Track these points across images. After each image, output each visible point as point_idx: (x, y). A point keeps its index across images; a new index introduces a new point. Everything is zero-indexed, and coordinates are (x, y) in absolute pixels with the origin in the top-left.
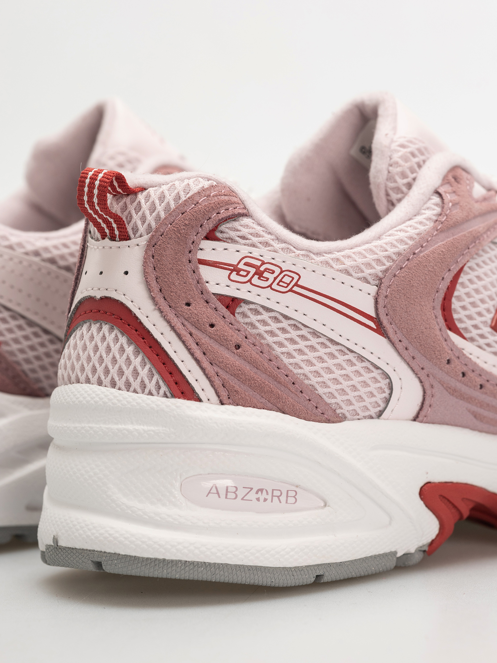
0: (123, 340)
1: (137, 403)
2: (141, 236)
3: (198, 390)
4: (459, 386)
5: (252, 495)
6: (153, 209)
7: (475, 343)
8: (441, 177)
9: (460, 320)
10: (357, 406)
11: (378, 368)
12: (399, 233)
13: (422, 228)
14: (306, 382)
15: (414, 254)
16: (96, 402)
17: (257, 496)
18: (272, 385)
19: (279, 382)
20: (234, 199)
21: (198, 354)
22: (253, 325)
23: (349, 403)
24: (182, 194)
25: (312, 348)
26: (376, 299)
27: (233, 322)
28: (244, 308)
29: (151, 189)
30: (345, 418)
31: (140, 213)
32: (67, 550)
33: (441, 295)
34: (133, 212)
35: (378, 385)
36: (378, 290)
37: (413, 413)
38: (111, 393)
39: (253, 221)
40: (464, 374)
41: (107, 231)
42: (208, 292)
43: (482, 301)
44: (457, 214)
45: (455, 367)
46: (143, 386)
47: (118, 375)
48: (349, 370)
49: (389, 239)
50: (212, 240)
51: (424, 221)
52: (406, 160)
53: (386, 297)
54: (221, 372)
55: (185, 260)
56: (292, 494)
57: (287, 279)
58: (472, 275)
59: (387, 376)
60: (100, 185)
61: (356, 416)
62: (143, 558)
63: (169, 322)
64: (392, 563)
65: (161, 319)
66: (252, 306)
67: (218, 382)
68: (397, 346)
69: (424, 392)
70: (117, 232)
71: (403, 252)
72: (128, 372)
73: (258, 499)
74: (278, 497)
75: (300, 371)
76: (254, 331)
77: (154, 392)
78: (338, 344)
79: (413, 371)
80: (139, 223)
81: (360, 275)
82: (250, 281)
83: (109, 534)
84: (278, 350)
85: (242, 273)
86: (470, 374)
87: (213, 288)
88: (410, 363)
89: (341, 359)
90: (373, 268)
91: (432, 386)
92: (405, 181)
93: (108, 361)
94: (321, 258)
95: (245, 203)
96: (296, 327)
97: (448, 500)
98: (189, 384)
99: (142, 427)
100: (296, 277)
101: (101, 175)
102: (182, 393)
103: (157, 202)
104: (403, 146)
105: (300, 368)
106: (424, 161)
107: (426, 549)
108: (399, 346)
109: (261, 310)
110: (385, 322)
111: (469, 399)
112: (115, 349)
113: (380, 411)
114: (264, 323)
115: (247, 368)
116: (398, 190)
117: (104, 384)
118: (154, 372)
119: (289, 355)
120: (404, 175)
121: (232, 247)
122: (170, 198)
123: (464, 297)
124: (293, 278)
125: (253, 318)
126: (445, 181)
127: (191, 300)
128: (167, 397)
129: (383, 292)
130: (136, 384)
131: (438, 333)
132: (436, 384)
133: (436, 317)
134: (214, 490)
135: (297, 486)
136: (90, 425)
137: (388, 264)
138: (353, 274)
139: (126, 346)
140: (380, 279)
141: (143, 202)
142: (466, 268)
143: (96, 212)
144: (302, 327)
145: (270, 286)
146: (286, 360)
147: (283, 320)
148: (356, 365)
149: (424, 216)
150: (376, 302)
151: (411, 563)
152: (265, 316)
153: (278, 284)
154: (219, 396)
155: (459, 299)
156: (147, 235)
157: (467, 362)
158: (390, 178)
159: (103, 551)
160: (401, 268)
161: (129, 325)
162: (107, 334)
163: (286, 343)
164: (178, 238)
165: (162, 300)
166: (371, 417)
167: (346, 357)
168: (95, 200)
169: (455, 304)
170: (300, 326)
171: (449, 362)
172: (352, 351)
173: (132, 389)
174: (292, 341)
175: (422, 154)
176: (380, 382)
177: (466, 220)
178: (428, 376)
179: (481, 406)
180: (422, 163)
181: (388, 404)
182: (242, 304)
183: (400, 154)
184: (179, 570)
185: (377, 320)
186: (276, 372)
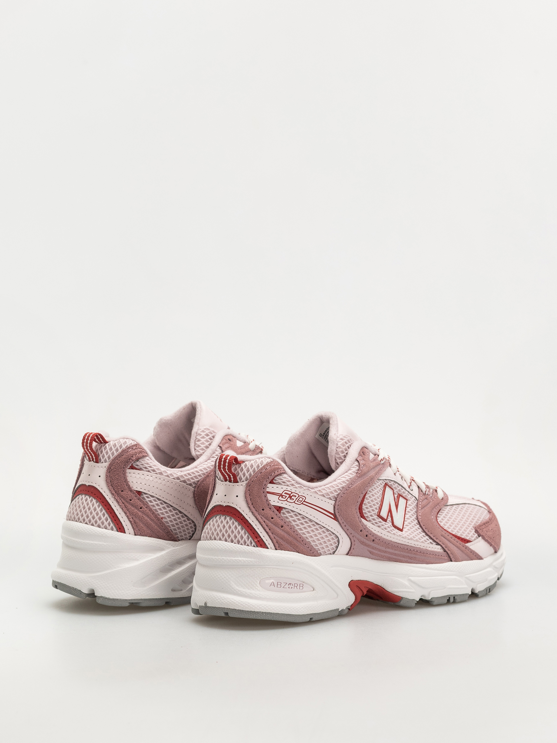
0: (236, 524)
1: (243, 549)
2: (243, 482)
3: (267, 544)
4: (365, 540)
5: (287, 586)
6: (248, 471)
7: (371, 522)
8: (358, 453)
9: (365, 513)
10: (326, 549)
11: (334, 534)
12: (342, 478)
13: (352, 476)
14: (307, 540)
15: (349, 487)
16: (225, 548)
17: (289, 586)
18: (295, 542)
19: (298, 541)
20: (280, 467)
21: (268, 530)
22: (287, 517)
23: (323, 548)
24: (260, 465)
25: (309, 526)
26: (334, 506)
27: (280, 516)
28: (284, 511)
29: (247, 462)
30: (321, 554)
31: (243, 472)
32: (211, 608)
33: (359, 504)
34: (240, 471)
35: (334, 541)
36: (335, 503)
37: (346, 552)
38: (232, 545)
39: (287, 475)
40: (367, 536)
41: (228, 478)
42: (271, 505)
43: (374, 505)
44: (365, 469)
45: (364, 533)
46: (245, 543)
47: (228, 537)
48: (323, 535)
49: (339, 481)
50: (272, 484)
51: (352, 473)
52: (343, 445)
53: (338, 505)
54: (276, 537)
55: (262, 492)
56: (301, 585)
57: (301, 499)
58: (370, 494)
59: (337, 537)
60: (229, 462)
61: (325, 553)
62: (246, 611)
63: (256, 517)
64: (337, 614)
65: (252, 515)
66: (287, 510)
67: (275, 541)
68: (342, 525)
69: (351, 543)
70: (232, 479)
71: (345, 486)
72: (239, 537)
73: (289, 588)
74: (296, 587)
75: (305, 536)
76: (288, 520)
77: (250, 545)
78: (319, 524)
79: (348, 535)
80: (242, 476)
81: (328, 497)
82: (287, 500)
83: (232, 601)
84: (297, 528)
85: (283, 497)
86: (369, 536)
87: (272, 503)
88: (346, 532)
89: (320, 531)
90: (333, 493)
91: (354, 541)
92: (343, 454)
93: (230, 532)
94: (314, 490)
95: (284, 468)
96: (303, 518)
97: (359, 588)
98: (264, 542)
99: (245, 559)
100: (304, 498)
101: (229, 458)
102: (261, 545)
103: (250, 468)
104: (342, 439)
105: (305, 534)
106: (350, 445)
107: (350, 608)
108: (343, 525)
109: (290, 511)
110: (338, 515)
111: (368, 546)
112: (233, 527)
113: (334, 551)
114: (291, 517)
115: (286, 535)
116: (340, 458)
117: (228, 541)
118: (249, 537)
119: (301, 529)
120: (343, 452)
121: (279, 486)
122: (255, 466)
123: (367, 503)
124: (303, 499)
125: (287, 515)
126: (360, 454)
127: (264, 508)
128: (255, 547)
129: (337, 503)
130: (242, 542)
131: (357, 519)
132: (356, 540)
133: (357, 513)
134: (272, 584)
135: (303, 582)
136: (223, 558)
137: (339, 492)
138: (326, 496)
139: (237, 526)
140: (336, 498)
141: (244, 467)
142: (368, 492)
143: (226, 472)
144: (306, 518)
145: (294, 502)
146: (300, 532)
147: (291, 512)
148: (326, 533)
149: (352, 471)
150: (334, 507)
151: (344, 614)
152: (292, 514)
153: (297, 501)
154: (275, 547)
155: (365, 504)
156: (246, 481)
157: (368, 530)
158: (337, 453)
159: (229, 608)
160: (344, 493)
161: (239, 518)
162: (229, 521)
163: (300, 524)
164: (259, 483)
165: (253, 508)
166: (331, 554)
167: (322, 530)
168: (227, 468)
169: (364, 507)
170: (305, 517)
171: (361, 531)
172: (324, 527)
173: (240, 543)
174: (302, 524)
175: (349, 442)
176: (334, 540)
177: (368, 471)
178: (353, 537)
179: (373, 549)
180: (349, 446)
181: (337, 548)
182: (283, 509)
183: (341, 443)
184: (260, 615)
185: (334, 515)
186: (296, 536)
